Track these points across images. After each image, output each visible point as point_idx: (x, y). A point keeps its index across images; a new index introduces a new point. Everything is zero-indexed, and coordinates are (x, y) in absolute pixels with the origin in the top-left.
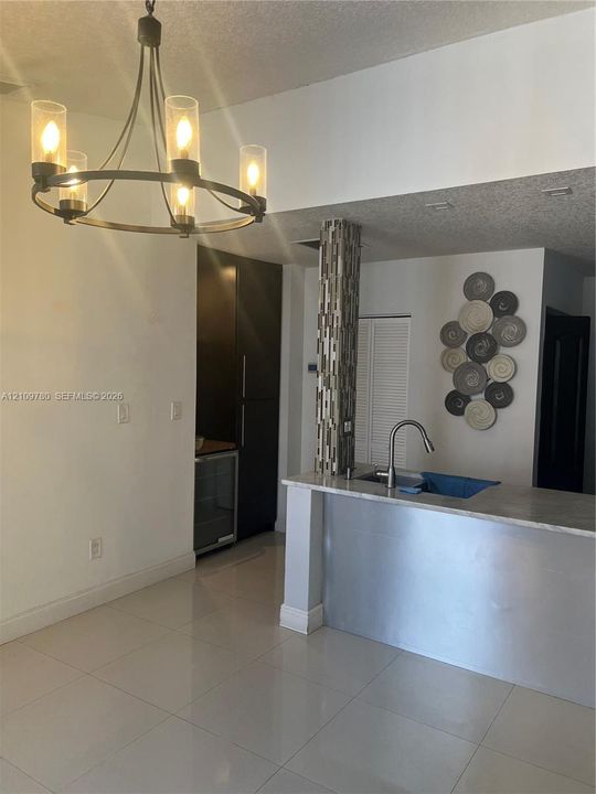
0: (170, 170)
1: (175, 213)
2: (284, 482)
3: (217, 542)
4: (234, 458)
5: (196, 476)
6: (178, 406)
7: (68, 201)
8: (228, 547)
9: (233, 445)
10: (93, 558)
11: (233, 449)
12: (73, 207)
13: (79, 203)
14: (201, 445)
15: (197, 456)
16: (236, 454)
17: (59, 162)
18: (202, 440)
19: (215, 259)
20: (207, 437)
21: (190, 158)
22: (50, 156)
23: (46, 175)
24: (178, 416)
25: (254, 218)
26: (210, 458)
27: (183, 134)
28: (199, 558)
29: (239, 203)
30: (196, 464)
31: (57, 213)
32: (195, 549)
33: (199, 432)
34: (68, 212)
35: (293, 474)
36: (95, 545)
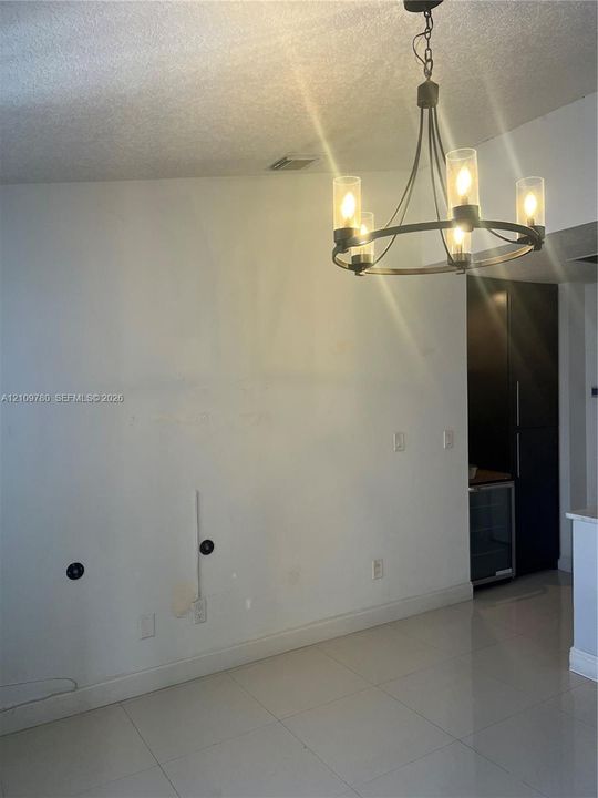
0: (450, 216)
1: (452, 253)
2: (569, 516)
3: (494, 575)
4: (510, 489)
5: (471, 505)
6: (450, 436)
7: (359, 256)
8: (505, 581)
9: (508, 476)
10: (376, 579)
11: (508, 480)
12: (362, 261)
13: (367, 256)
14: (474, 474)
15: (470, 485)
16: (511, 485)
17: (354, 225)
18: (475, 469)
19: (482, 286)
20: (480, 468)
21: (470, 203)
22: (348, 221)
23: (344, 239)
24: (450, 445)
25: (532, 247)
26: (483, 488)
27: (463, 181)
28: (477, 589)
29: (517, 236)
30: (470, 493)
31: (351, 267)
32: (472, 580)
33: (472, 462)
34: (359, 266)
35: (580, 507)
36: (377, 566)
